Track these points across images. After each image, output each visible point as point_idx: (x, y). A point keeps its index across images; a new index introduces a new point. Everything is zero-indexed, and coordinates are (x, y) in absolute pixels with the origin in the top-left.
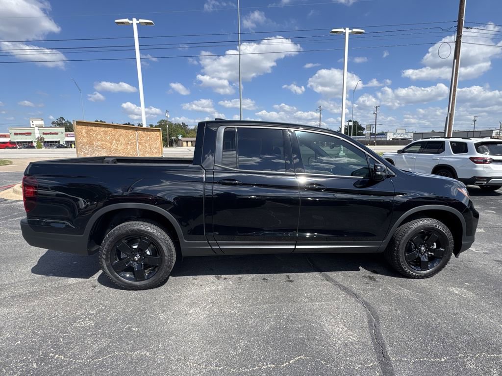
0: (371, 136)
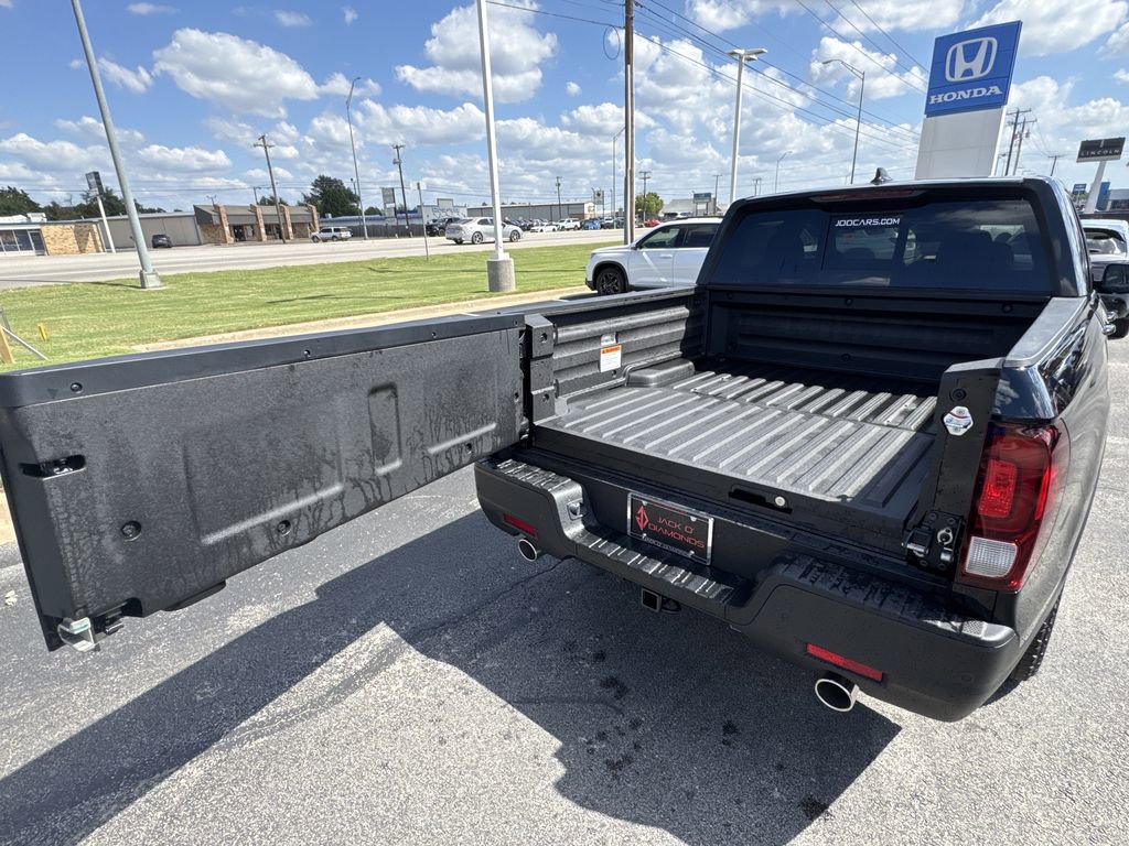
0: (399, 216)
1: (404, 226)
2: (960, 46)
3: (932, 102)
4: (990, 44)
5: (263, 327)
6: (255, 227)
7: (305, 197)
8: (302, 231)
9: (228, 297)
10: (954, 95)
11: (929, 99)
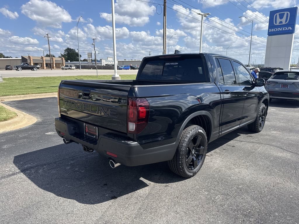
0: (93, 62)
1: (95, 66)
2: (278, 14)
3: (270, 31)
4: (287, 14)
5: (31, 94)
6: (42, 64)
7: (62, 55)
8: (58, 66)
9: (24, 85)
10: (277, 29)
11: (269, 30)
